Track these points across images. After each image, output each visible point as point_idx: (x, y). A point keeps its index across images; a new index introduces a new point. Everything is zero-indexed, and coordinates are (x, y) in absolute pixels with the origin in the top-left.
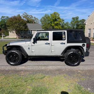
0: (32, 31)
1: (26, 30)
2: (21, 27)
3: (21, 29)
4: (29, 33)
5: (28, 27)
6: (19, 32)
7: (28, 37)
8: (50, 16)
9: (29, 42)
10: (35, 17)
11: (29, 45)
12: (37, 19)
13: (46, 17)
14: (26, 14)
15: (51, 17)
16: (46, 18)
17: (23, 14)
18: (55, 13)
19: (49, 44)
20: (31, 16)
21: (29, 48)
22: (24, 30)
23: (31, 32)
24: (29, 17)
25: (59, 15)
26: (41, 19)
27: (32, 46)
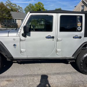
0: (16, 19)
1: (10, 18)
2: (4, 14)
3: (4, 17)
4: (13, 21)
5: (12, 15)
6: (2, 20)
7: (12, 26)
8: (34, 5)
9: (15, 34)
10: (19, 6)
11: (14, 40)
12: (21, 8)
13: (30, 6)
14: (10, 2)
15: (35, 7)
16: (30, 8)
17: (7, 2)
18: (39, 3)
19: (53, 37)
20: (15, 4)
21: (14, 45)
22: (8, 18)
23: (16, 21)
24: (13, 6)
25: (43, 5)
26: (25, 9)
27: (21, 40)
